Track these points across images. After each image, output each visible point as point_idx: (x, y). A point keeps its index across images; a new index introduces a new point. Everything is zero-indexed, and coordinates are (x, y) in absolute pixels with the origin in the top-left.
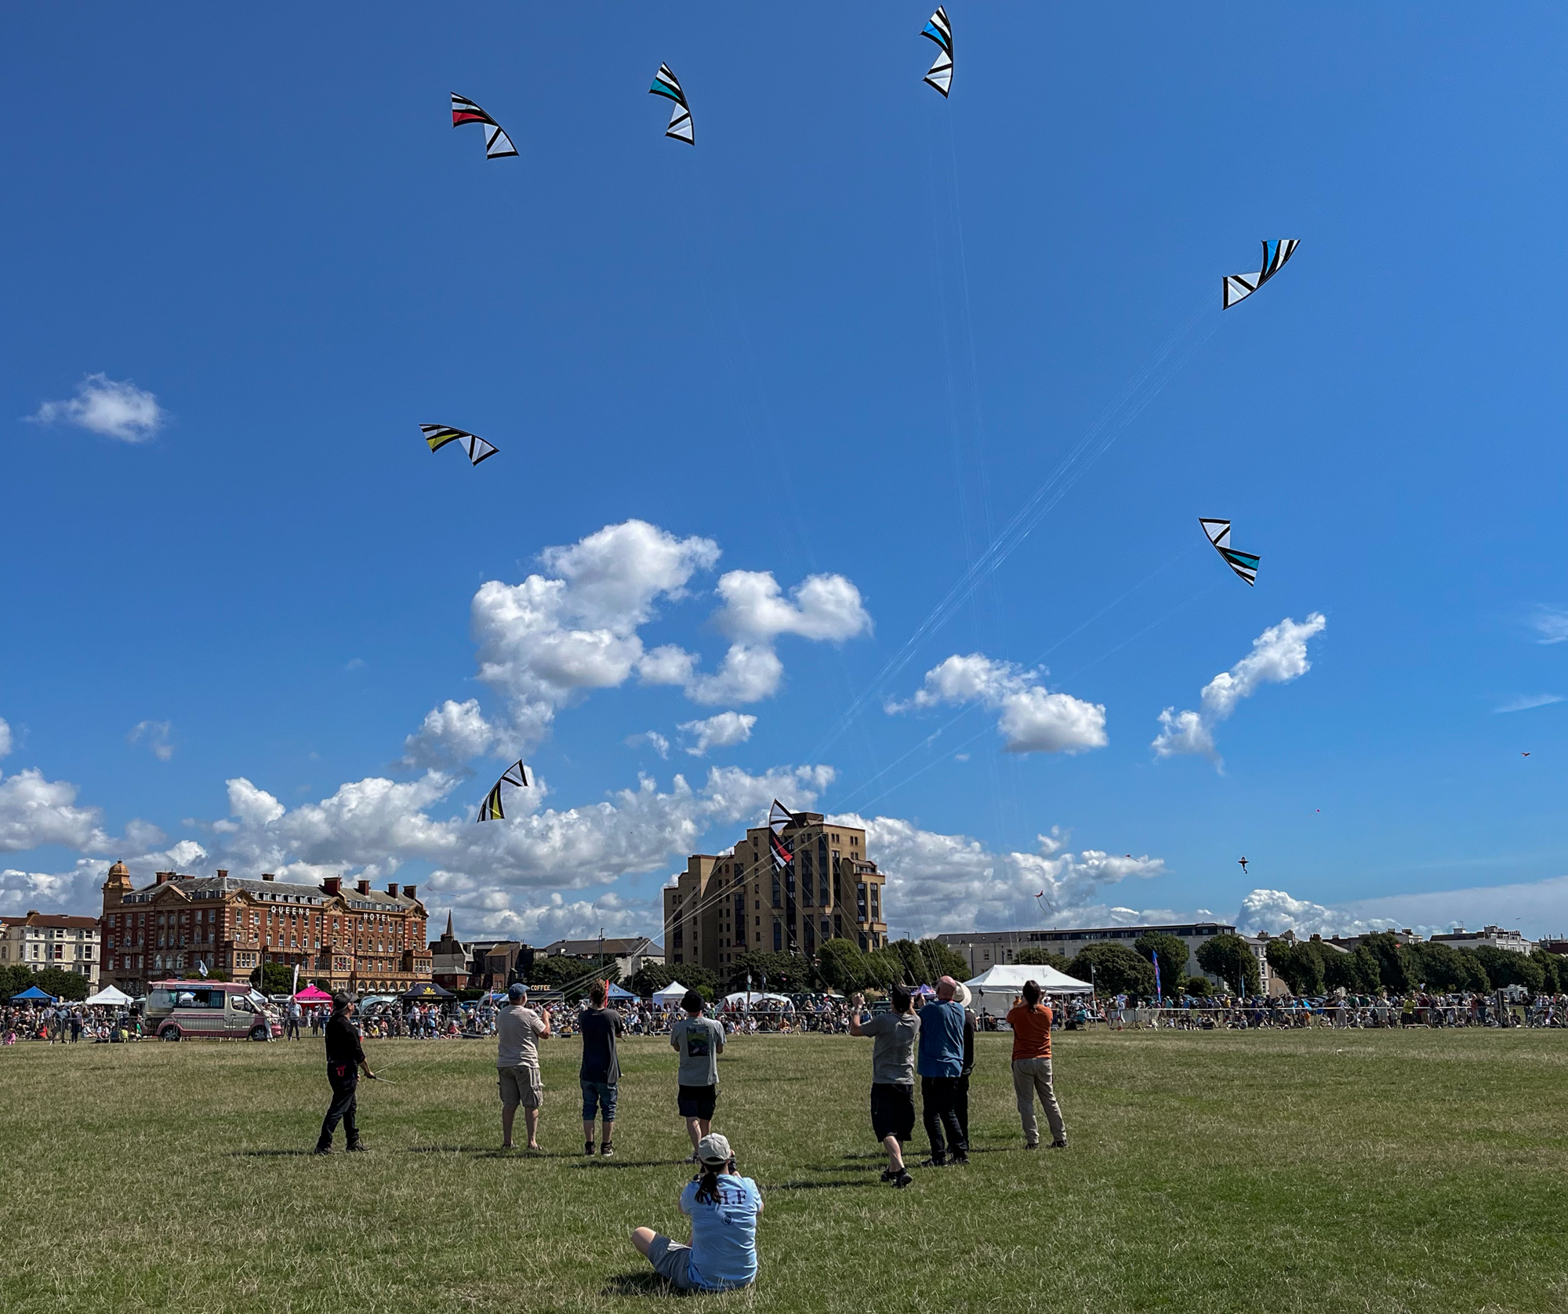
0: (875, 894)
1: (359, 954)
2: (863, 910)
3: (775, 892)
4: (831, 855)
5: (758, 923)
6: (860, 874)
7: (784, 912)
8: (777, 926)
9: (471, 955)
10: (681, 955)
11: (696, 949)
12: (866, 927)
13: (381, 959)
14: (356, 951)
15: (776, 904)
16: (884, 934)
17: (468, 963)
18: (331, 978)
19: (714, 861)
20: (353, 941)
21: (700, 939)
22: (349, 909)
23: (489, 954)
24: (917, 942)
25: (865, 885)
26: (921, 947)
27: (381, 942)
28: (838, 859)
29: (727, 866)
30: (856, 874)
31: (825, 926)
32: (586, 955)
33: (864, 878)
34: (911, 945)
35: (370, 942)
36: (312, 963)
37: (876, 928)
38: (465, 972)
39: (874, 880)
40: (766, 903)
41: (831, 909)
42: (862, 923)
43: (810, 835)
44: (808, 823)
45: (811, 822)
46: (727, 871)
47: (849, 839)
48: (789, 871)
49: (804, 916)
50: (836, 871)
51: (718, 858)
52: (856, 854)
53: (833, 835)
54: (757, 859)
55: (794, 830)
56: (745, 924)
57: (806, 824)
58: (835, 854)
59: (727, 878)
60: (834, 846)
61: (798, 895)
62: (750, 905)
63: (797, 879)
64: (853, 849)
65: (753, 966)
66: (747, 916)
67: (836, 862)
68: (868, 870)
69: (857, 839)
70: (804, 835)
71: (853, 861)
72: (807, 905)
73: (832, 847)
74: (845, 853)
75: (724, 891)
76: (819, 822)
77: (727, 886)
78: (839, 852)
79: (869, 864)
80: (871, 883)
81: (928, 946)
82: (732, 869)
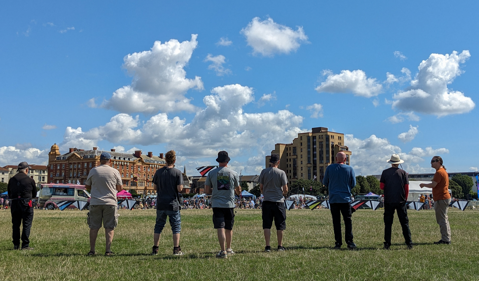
3: (309, 158)
5: (302, 170)
7: (312, 165)
8: (309, 171)
9: (192, 181)
14: (147, 179)
15: (309, 162)
18: (137, 189)
19: (285, 146)
20: (146, 175)
22: (144, 163)
23: (198, 181)
28: (333, 145)
29: (290, 148)
36: (130, 184)
38: (189, 187)
39: (347, 153)
40: (305, 162)
43: (323, 135)
44: (321, 131)
45: (323, 131)
46: (290, 150)
47: (338, 137)
48: (314, 150)
49: (320, 167)
50: (333, 150)
51: (287, 145)
52: (341, 143)
53: (331, 136)
54: (301, 145)
55: (316, 134)
56: (297, 170)
57: (321, 132)
58: (332, 143)
59: (290, 152)
60: (332, 139)
61: (318, 158)
62: (299, 162)
63: (317, 153)
64: (339, 141)
65: (300, 185)
66: (298, 167)
67: (333, 146)
68: (345, 149)
69: (340, 137)
70: (320, 136)
71: (339, 146)
72: (321, 163)
73: (331, 140)
74: (336, 143)
75: (289, 157)
76: (326, 131)
77: (290, 155)
78: (334, 142)
79: (345, 147)
81: (369, 178)
82: (292, 150)
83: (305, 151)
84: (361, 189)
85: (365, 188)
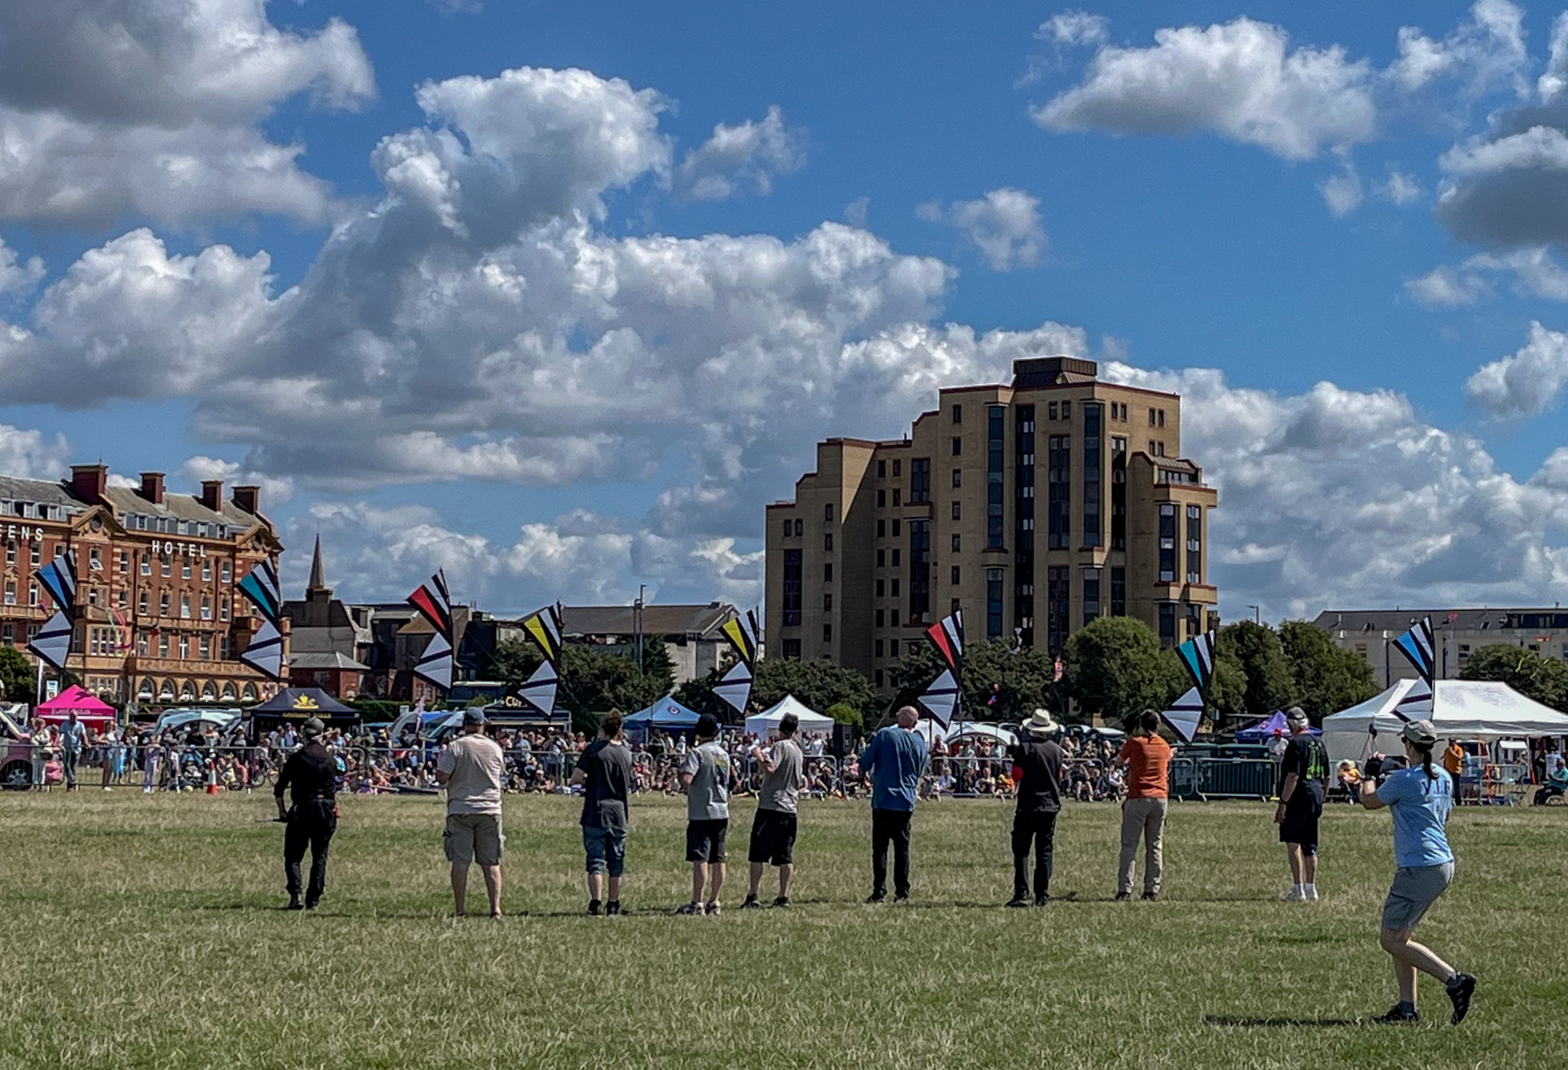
0: (1195, 529)
1: (140, 622)
2: (1169, 559)
3: (995, 521)
4: (1109, 446)
5: (956, 580)
6: (1167, 486)
7: (1009, 559)
8: (994, 587)
9: (368, 631)
10: (798, 642)
11: (828, 629)
12: (1175, 593)
13: (185, 634)
14: (135, 617)
15: (995, 544)
16: (1210, 608)
17: (361, 646)
19: (871, 451)
20: (129, 597)
21: (837, 609)
22: (123, 531)
23: (405, 629)
24: (1274, 627)
25: (1177, 507)
26: (1282, 636)
27: (187, 600)
28: (1123, 454)
29: (897, 463)
30: (1158, 486)
31: (1091, 589)
32: (604, 636)
33: (1174, 494)
34: (1261, 633)
35: (165, 599)
37: (1195, 595)
38: (354, 664)
39: (1193, 497)
40: (974, 540)
41: (1105, 555)
42: (1167, 584)
43: (1069, 401)
44: (1064, 377)
45: (1072, 378)
46: (897, 473)
47: (1147, 413)
48: (1025, 475)
49: (1050, 568)
50: (1118, 478)
51: (879, 445)
52: (1161, 444)
53: (1114, 405)
54: (957, 451)
55: (1036, 393)
56: (931, 580)
57: (1059, 381)
58: (1118, 444)
59: (896, 487)
60: (1116, 425)
61: (1039, 524)
62: (940, 542)
63: (1040, 492)
64: (1154, 434)
66: (935, 564)
67: (1119, 461)
68: (1183, 477)
69: (1161, 413)
70: (1055, 404)
71: (1152, 459)
72: (1057, 546)
73: (1112, 428)
74: (1139, 442)
75: (889, 513)
76: (1086, 378)
77: (896, 503)
78: (1125, 440)
79: (1186, 466)
80: (1189, 506)
81: (1295, 636)
82: (907, 470)
83: (975, 480)
84: (1248, 691)
85: (1271, 686)
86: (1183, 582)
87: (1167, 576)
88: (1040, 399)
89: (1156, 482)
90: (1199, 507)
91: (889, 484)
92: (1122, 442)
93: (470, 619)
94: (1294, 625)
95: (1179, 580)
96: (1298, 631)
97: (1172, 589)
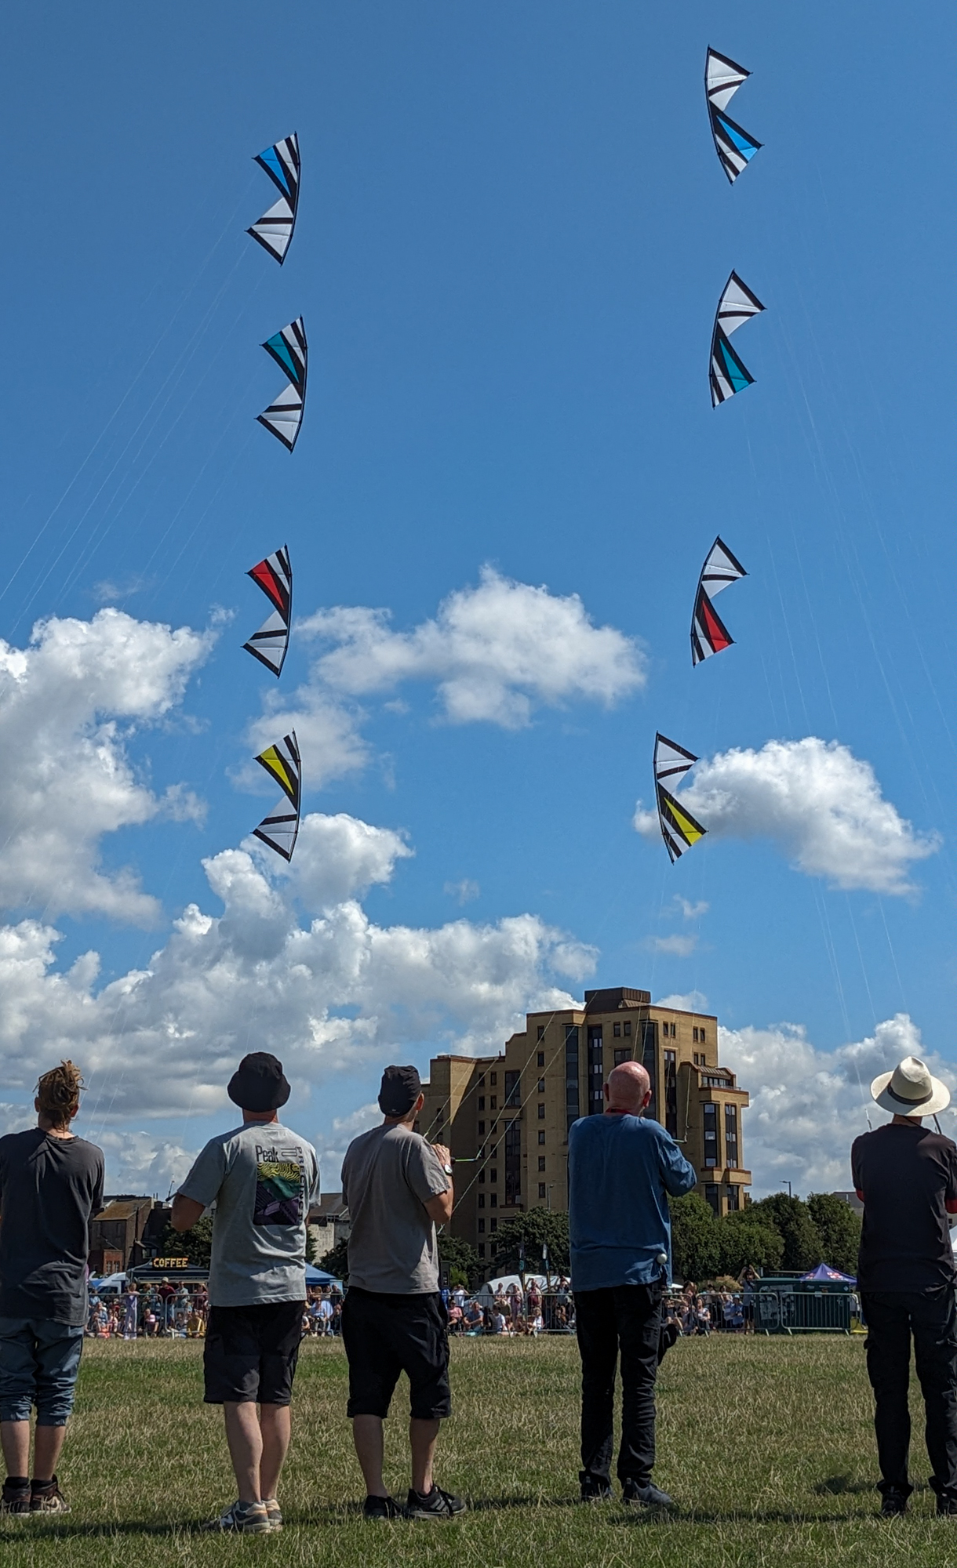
0: (733, 1122)
2: (712, 1149)
4: (662, 1057)
5: (542, 1169)
6: (709, 1089)
12: (718, 1177)
16: (746, 1188)
19: (472, 1067)
24: (804, 1199)
25: (717, 1106)
26: (810, 1207)
28: (673, 1064)
29: (493, 1074)
30: (702, 1089)
33: (716, 1096)
34: (794, 1203)
37: (734, 1177)
39: (730, 1098)
40: (555, 1135)
42: (712, 1169)
43: (629, 1023)
44: (625, 1004)
45: (630, 1004)
46: (494, 1083)
47: (691, 1032)
48: (594, 1083)
50: (670, 1084)
51: (479, 1062)
52: (703, 1056)
53: (666, 1025)
54: (541, 1063)
55: (603, 1015)
56: (522, 1169)
57: (621, 1007)
58: (669, 1056)
59: (493, 1094)
60: (667, 1040)
62: (530, 1138)
64: (698, 1048)
65: (534, 1234)
66: (525, 1156)
67: (671, 1069)
68: (722, 1082)
69: (703, 1031)
70: (619, 1024)
71: (697, 1067)
73: (664, 1044)
74: (686, 1054)
75: (487, 1115)
76: (641, 1004)
77: (493, 1106)
78: (674, 1052)
79: (724, 1073)
80: (727, 1105)
81: (821, 1207)
82: (501, 1080)
83: (556, 1087)
84: (785, 1253)
85: (804, 1248)
86: (724, 1167)
87: (711, 1162)
88: (607, 1020)
89: (700, 1086)
90: (735, 1106)
91: (487, 1092)
92: (672, 1054)
93: (152, 1207)
94: (820, 1197)
95: (720, 1166)
96: (824, 1202)
97: (715, 1173)
